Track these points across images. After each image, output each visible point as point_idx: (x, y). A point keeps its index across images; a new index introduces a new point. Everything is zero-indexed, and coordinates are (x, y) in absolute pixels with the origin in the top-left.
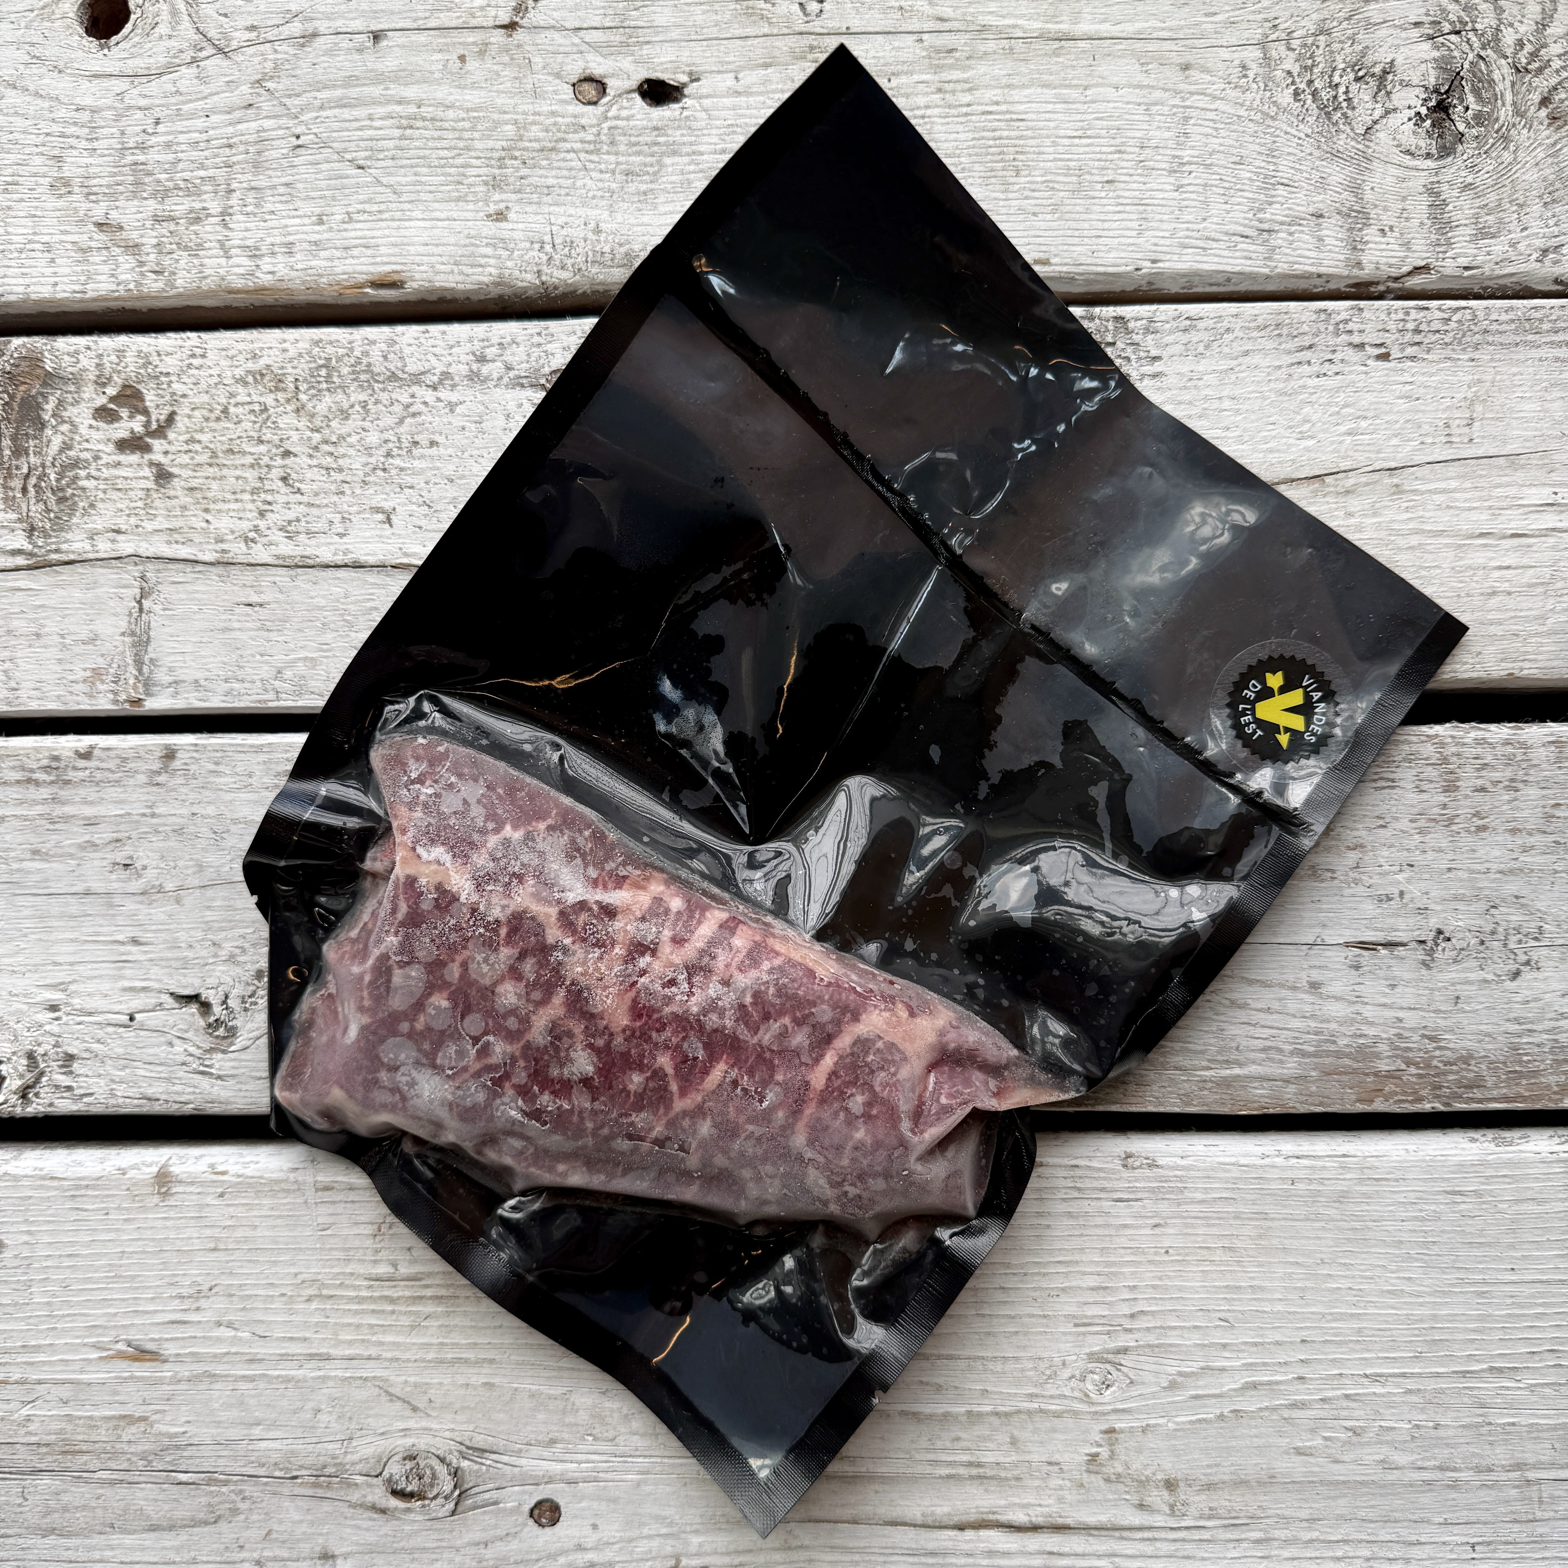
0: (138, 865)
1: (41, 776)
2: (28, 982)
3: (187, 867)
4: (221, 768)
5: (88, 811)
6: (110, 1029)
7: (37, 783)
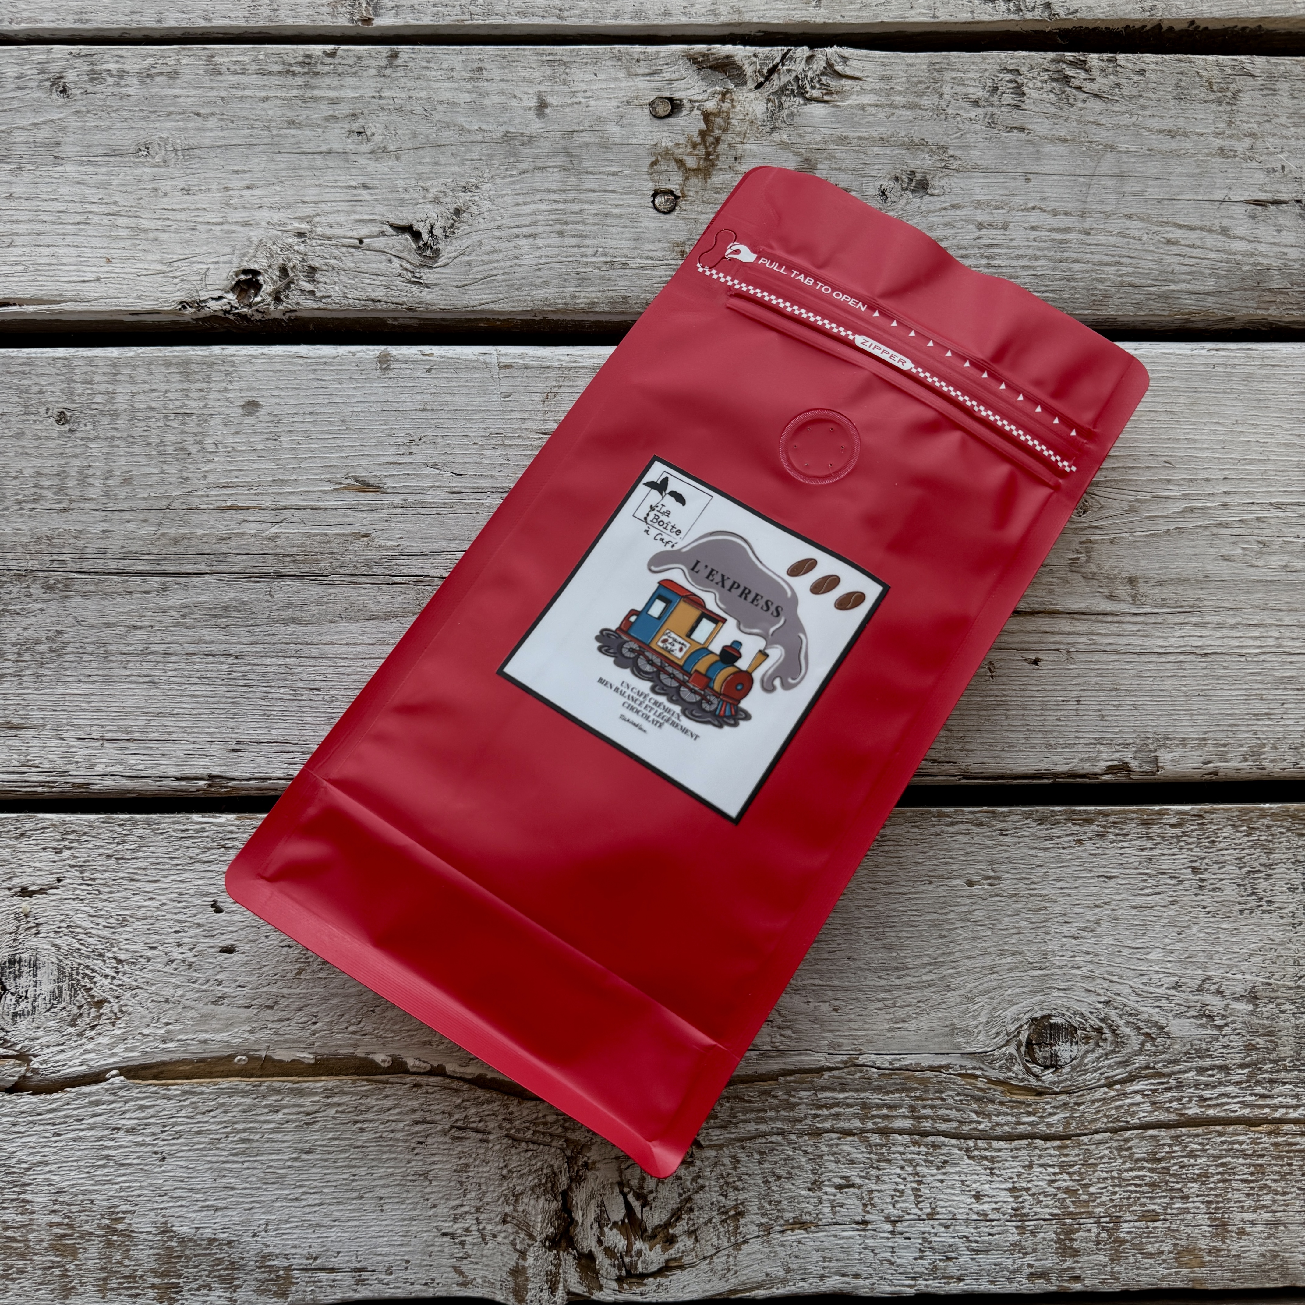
0: (368, 133)
1: (297, 69)
2: (281, 215)
3: (404, 135)
4: (431, 65)
5: (332, 94)
6: (344, 249)
7: (294, 74)
